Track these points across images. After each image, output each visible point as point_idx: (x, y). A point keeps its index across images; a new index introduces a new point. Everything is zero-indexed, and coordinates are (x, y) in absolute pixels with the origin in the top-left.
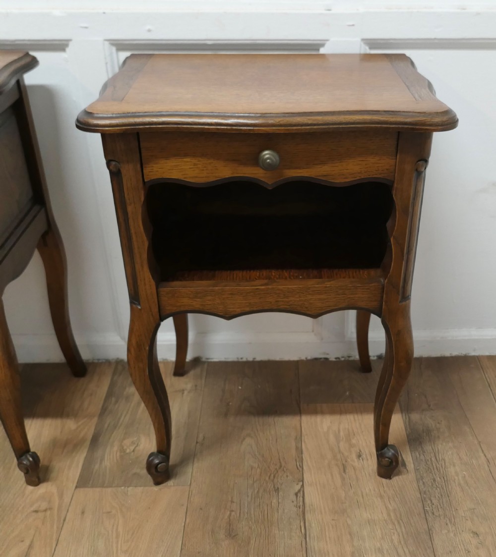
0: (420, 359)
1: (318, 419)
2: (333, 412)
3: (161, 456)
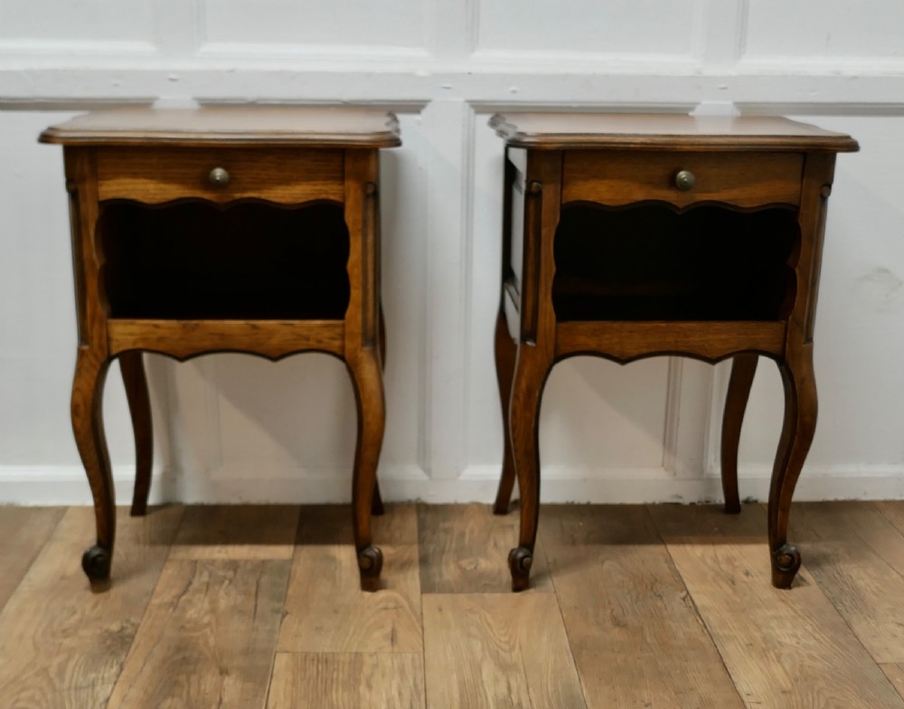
0: (800, 505)
1: (688, 548)
2: (703, 542)
3: (525, 550)
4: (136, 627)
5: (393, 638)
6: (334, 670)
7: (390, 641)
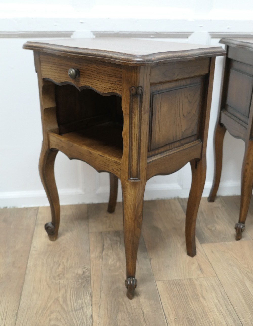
4: (89, 270)
5: (201, 270)
6: (185, 289)
7: (200, 270)
